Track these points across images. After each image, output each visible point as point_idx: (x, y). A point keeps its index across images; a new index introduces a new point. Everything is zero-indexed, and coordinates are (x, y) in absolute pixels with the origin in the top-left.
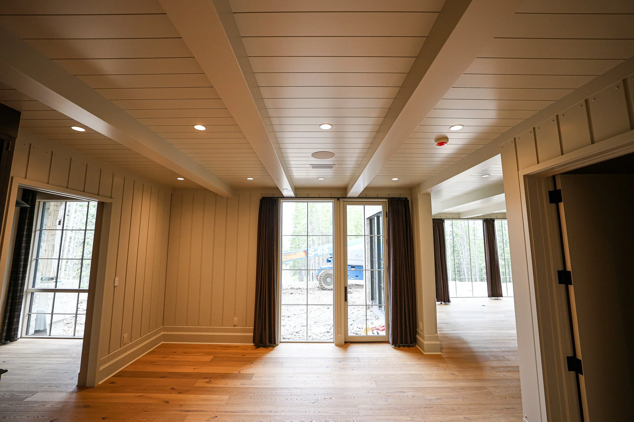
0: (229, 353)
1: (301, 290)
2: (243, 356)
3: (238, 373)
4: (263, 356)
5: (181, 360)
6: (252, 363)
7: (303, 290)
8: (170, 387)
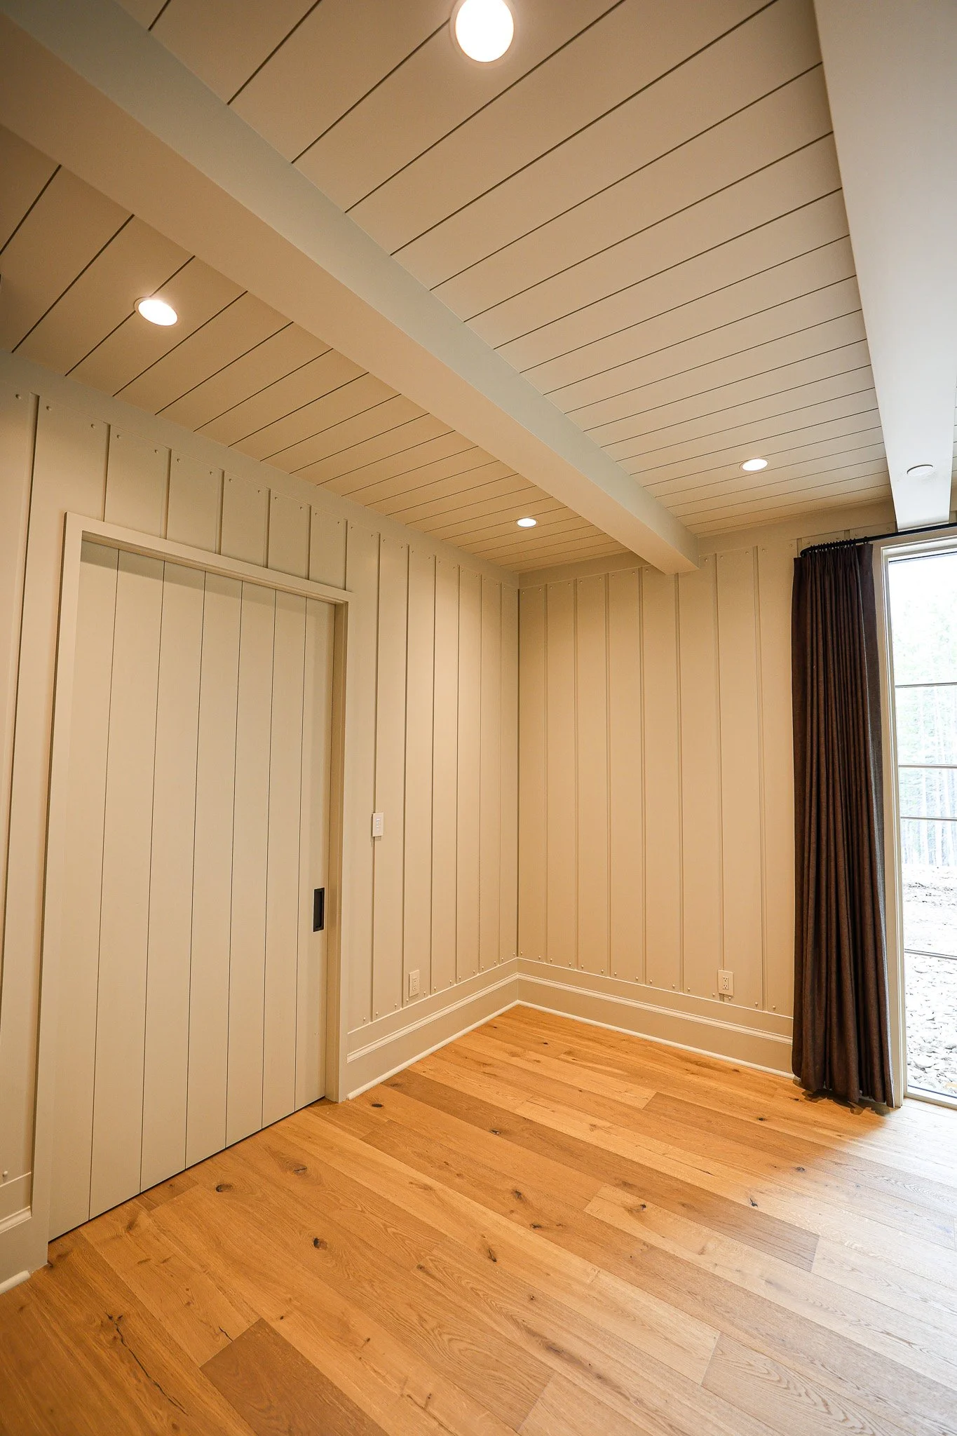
0: (707, 1093)
1: (926, 891)
2: (761, 1119)
3: (747, 1204)
4: (842, 1143)
5: (558, 1077)
6: (799, 1169)
7: (933, 892)
8: (510, 1185)
